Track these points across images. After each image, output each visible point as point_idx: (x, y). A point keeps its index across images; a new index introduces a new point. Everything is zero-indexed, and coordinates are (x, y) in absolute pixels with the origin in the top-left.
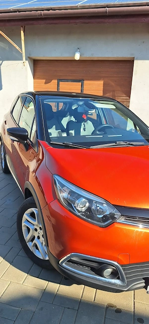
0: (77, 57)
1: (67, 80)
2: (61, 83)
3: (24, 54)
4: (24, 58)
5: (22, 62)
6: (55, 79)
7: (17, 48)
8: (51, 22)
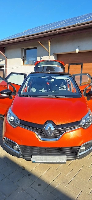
0: (77, 51)
1: (74, 64)
2: (70, 65)
3: (49, 53)
4: (50, 55)
5: (49, 56)
6: (67, 64)
7: (47, 50)
8: (62, 35)
